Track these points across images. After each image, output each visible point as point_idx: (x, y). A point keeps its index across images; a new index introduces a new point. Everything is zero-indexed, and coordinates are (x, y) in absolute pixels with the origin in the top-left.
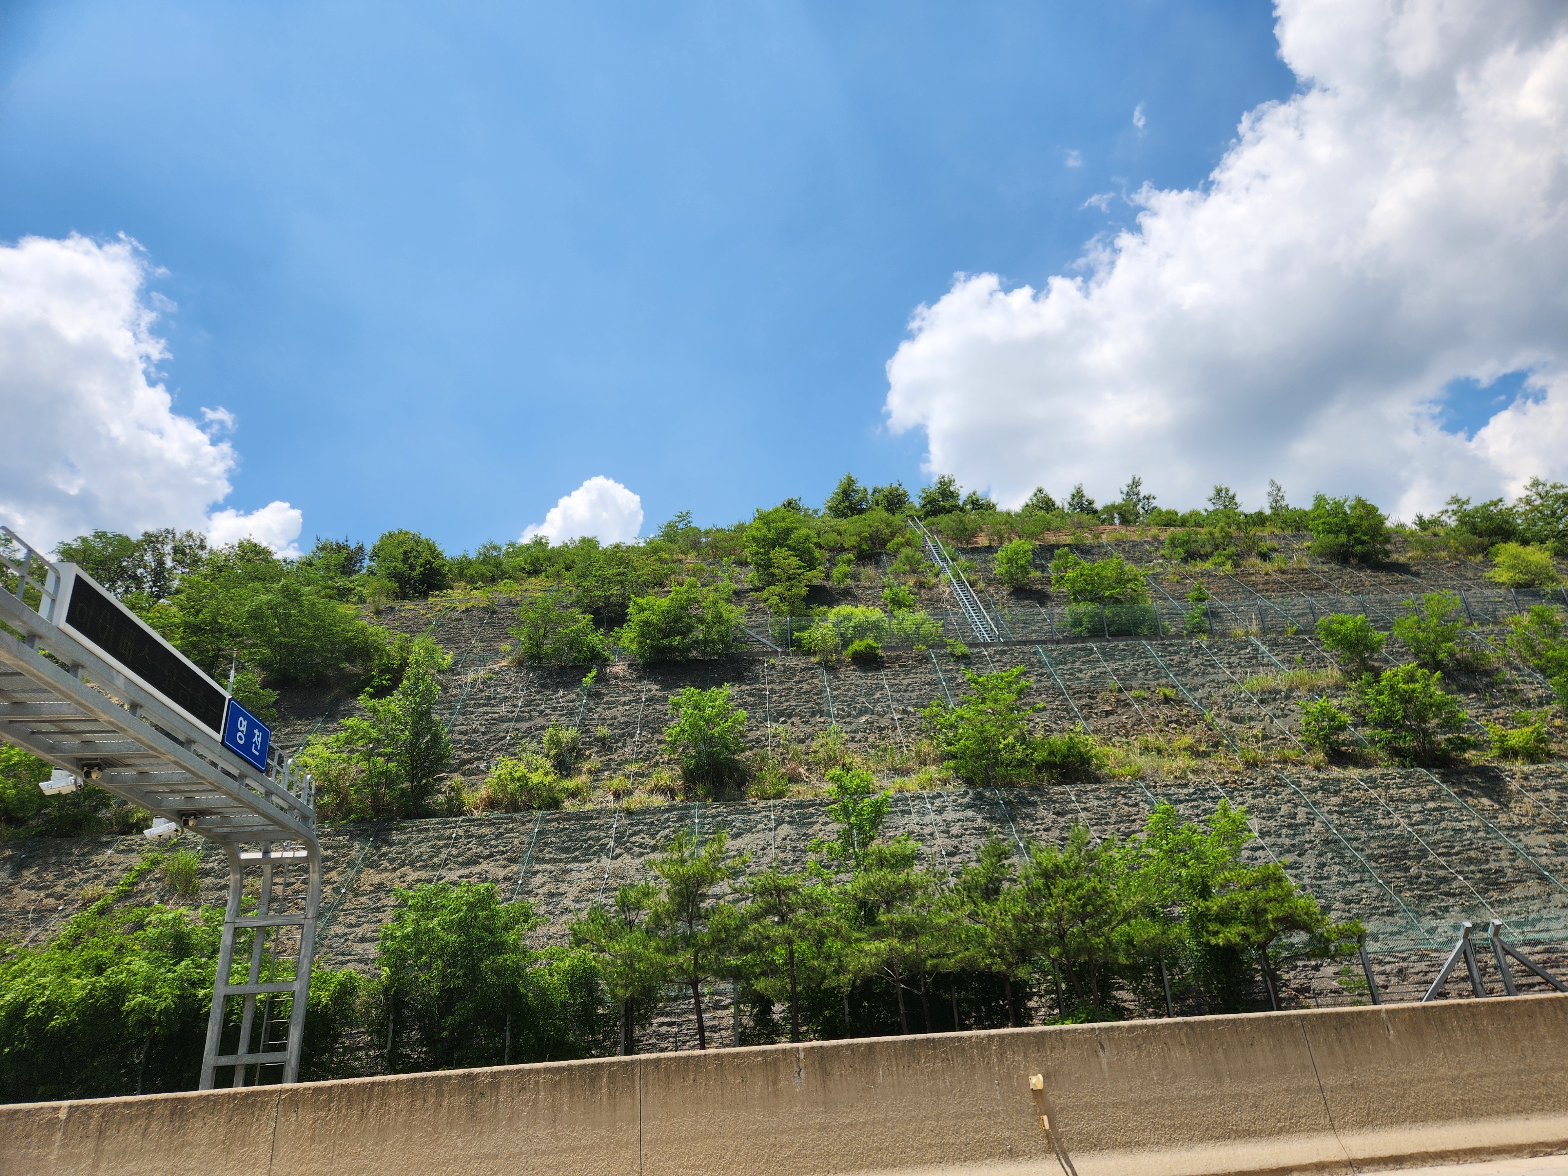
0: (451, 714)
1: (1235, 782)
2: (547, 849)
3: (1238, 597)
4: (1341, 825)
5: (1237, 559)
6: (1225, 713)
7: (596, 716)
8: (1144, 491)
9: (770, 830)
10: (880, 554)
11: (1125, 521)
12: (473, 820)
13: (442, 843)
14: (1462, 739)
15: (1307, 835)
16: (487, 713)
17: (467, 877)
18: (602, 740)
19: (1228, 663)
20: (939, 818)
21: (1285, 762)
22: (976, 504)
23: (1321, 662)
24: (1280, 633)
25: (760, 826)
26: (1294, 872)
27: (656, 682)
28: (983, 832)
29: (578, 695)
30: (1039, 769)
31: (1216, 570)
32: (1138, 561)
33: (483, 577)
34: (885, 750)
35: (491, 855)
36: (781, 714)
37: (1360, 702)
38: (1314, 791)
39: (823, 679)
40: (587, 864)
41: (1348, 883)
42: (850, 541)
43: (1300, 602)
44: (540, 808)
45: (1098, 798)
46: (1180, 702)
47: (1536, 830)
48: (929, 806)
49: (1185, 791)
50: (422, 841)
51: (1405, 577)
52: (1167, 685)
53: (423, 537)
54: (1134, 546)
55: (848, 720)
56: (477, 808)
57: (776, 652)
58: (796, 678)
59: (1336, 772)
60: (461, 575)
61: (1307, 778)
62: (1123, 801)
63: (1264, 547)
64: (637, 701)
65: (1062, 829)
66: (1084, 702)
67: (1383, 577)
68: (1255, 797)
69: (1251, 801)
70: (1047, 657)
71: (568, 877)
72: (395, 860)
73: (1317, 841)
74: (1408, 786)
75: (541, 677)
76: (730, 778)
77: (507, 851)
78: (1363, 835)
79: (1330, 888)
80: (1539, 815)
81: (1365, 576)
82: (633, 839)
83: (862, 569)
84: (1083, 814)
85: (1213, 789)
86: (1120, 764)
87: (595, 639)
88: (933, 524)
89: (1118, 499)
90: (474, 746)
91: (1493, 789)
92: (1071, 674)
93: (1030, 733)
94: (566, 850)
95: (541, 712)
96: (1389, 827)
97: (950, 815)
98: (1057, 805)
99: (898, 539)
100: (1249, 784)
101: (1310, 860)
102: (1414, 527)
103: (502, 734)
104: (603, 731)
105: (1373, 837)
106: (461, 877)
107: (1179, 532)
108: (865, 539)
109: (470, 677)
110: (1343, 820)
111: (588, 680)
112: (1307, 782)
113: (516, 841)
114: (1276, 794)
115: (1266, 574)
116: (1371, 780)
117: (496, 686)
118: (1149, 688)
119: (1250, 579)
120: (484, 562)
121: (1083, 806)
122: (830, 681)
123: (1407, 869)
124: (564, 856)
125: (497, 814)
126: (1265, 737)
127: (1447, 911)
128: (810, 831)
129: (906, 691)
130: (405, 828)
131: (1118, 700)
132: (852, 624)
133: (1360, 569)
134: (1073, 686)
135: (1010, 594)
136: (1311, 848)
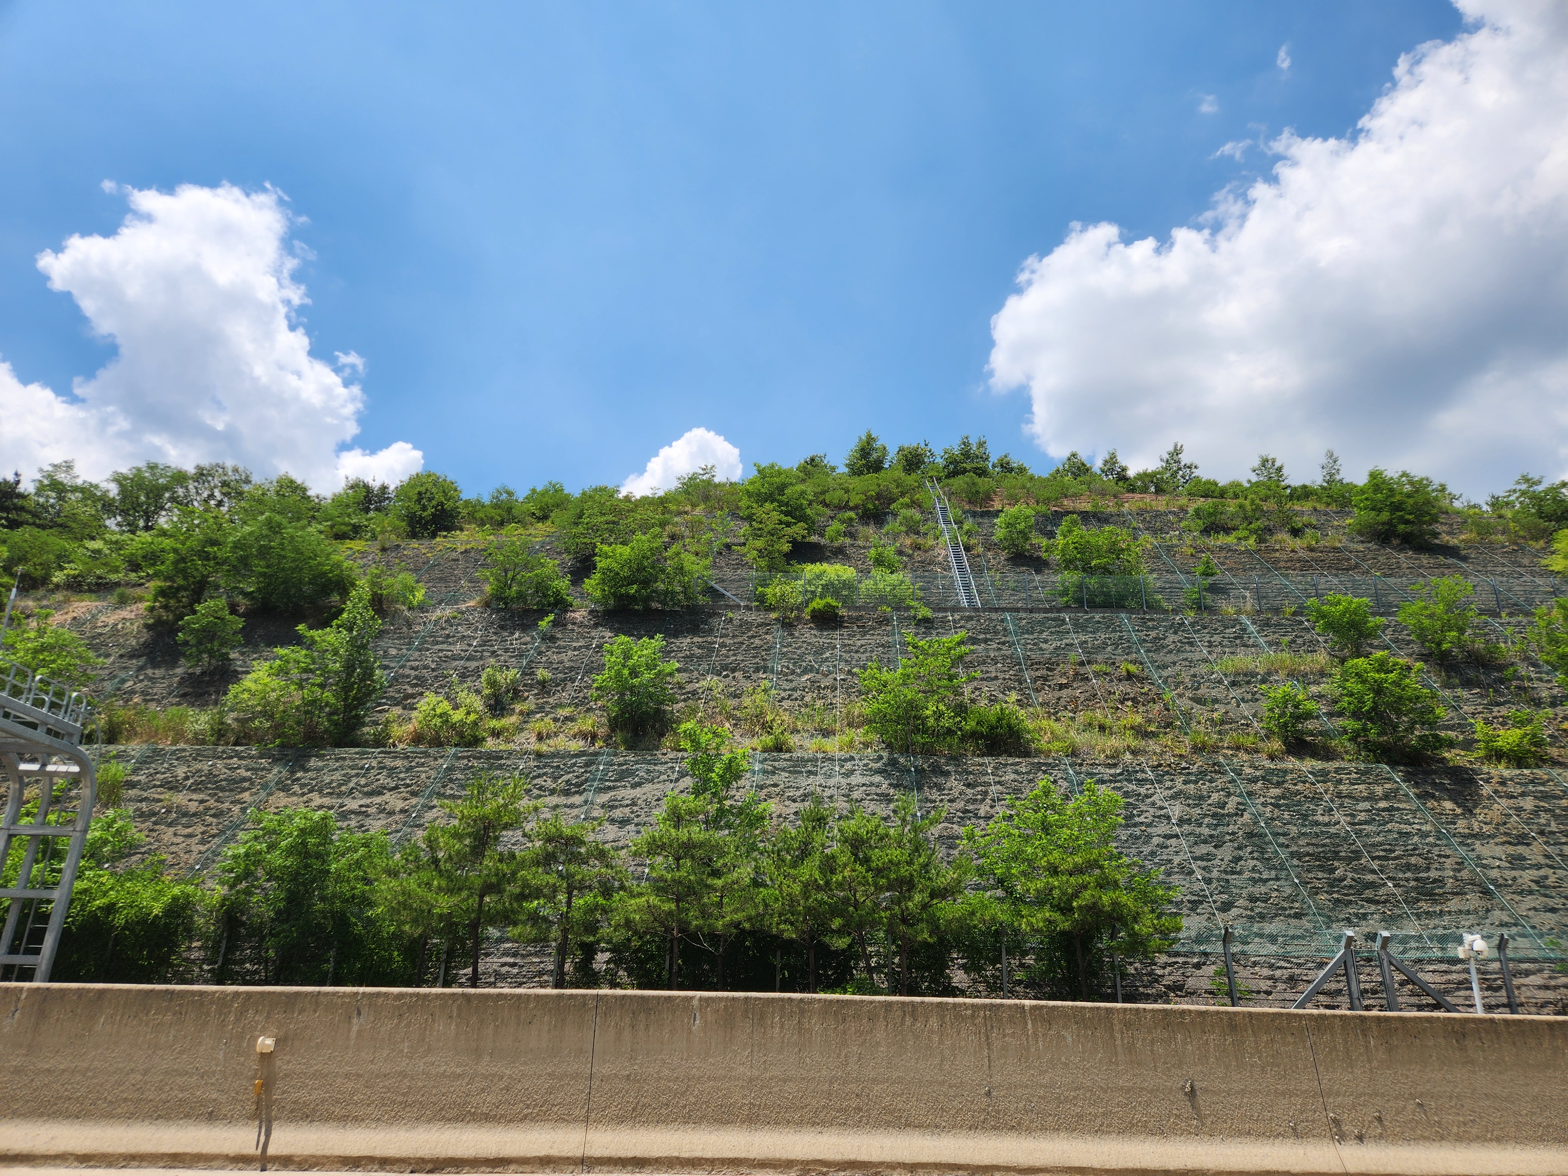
0: (406, 649)
1: (1170, 766)
2: (451, 785)
3: (1254, 573)
4: (1272, 819)
5: (1263, 534)
6: (1189, 694)
7: (544, 659)
8: (1185, 459)
9: (671, 781)
10: (884, 513)
11: (1158, 490)
12: (392, 752)
13: (354, 772)
14: (1436, 737)
15: (1231, 827)
16: (441, 650)
17: (368, 806)
18: (543, 683)
19: (1209, 642)
20: (844, 781)
21: (1238, 748)
22: (1006, 467)
23: (1312, 647)
24: (1276, 613)
25: (663, 777)
26: (1204, 864)
27: (612, 629)
28: (886, 799)
29: (533, 638)
30: (965, 737)
31: (1237, 544)
32: (1155, 532)
33: (492, 521)
34: (816, 710)
35: (396, 788)
36: (725, 667)
38: (1254, 780)
39: (776, 637)
41: (1261, 880)
42: (856, 499)
44: (457, 745)
45: (1016, 772)
46: (1143, 680)
47: (1497, 840)
48: (838, 769)
49: (1112, 771)
50: (336, 769)
51: (1450, 561)
52: (1134, 662)
53: (448, 479)
54: (1156, 516)
55: (790, 678)
56: (400, 741)
57: (739, 606)
58: (750, 634)
59: (1292, 763)
60: (472, 517)
61: (1253, 766)
63: (1298, 522)
64: (587, 647)
65: (968, 801)
66: (1038, 674)
67: (1425, 559)
68: (1185, 783)
69: (1179, 786)
70: (1014, 625)
72: (306, 785)
73: (1241, 833)
74: (1364, 782)
75: (503, 619)
76: (653, 727)
77: (412, 784)
78: (1294, 830)
79: (1238, 883)
80: (1505, 823)
81: (1405, 558)
82: (535, 782)
83: (860, 528)
84: (993, 787)
85: (1143, 771)
86: (1055, 739)
87: (563, 584)
88: (949, 485)
89: (1155, 466)
90: (420, 681)
91: (1460, 793)
92: (1034, 644)
93: (973, 701)
95: (493, 652)
96: (1326, 825)
97: (856, 779)
98: (971, 776)
99: (906, 499)
100: (1184, 769)
101: (1226, 853)
104: (542, 673)
105: (1304, 834)
106: (361, 806)
107: (1208, 504)
108: (871, 497)
110: (1277, 813)
111: (544, 624)
112: (1250, 771)
113: (423, 776)
114: (1211, 781)
115: (1293, 551)
116: (1324, 775)
117: (458, 625)
118: (1114, 663)
119: (1273, 555)
120: (496, 506)
121: (997, 779)
122: (783, 638)
123: (1332, 870)
125: (419, 748)
126: (1223, 722)
127: (1365, 919)
129: (857, 652)
130: (324, 755)
131: (1077, 674)
132: (823, 582)
133: (1401, 551)
134: (1033, 657)
135: (1007, 560)
136: (1230, 841)
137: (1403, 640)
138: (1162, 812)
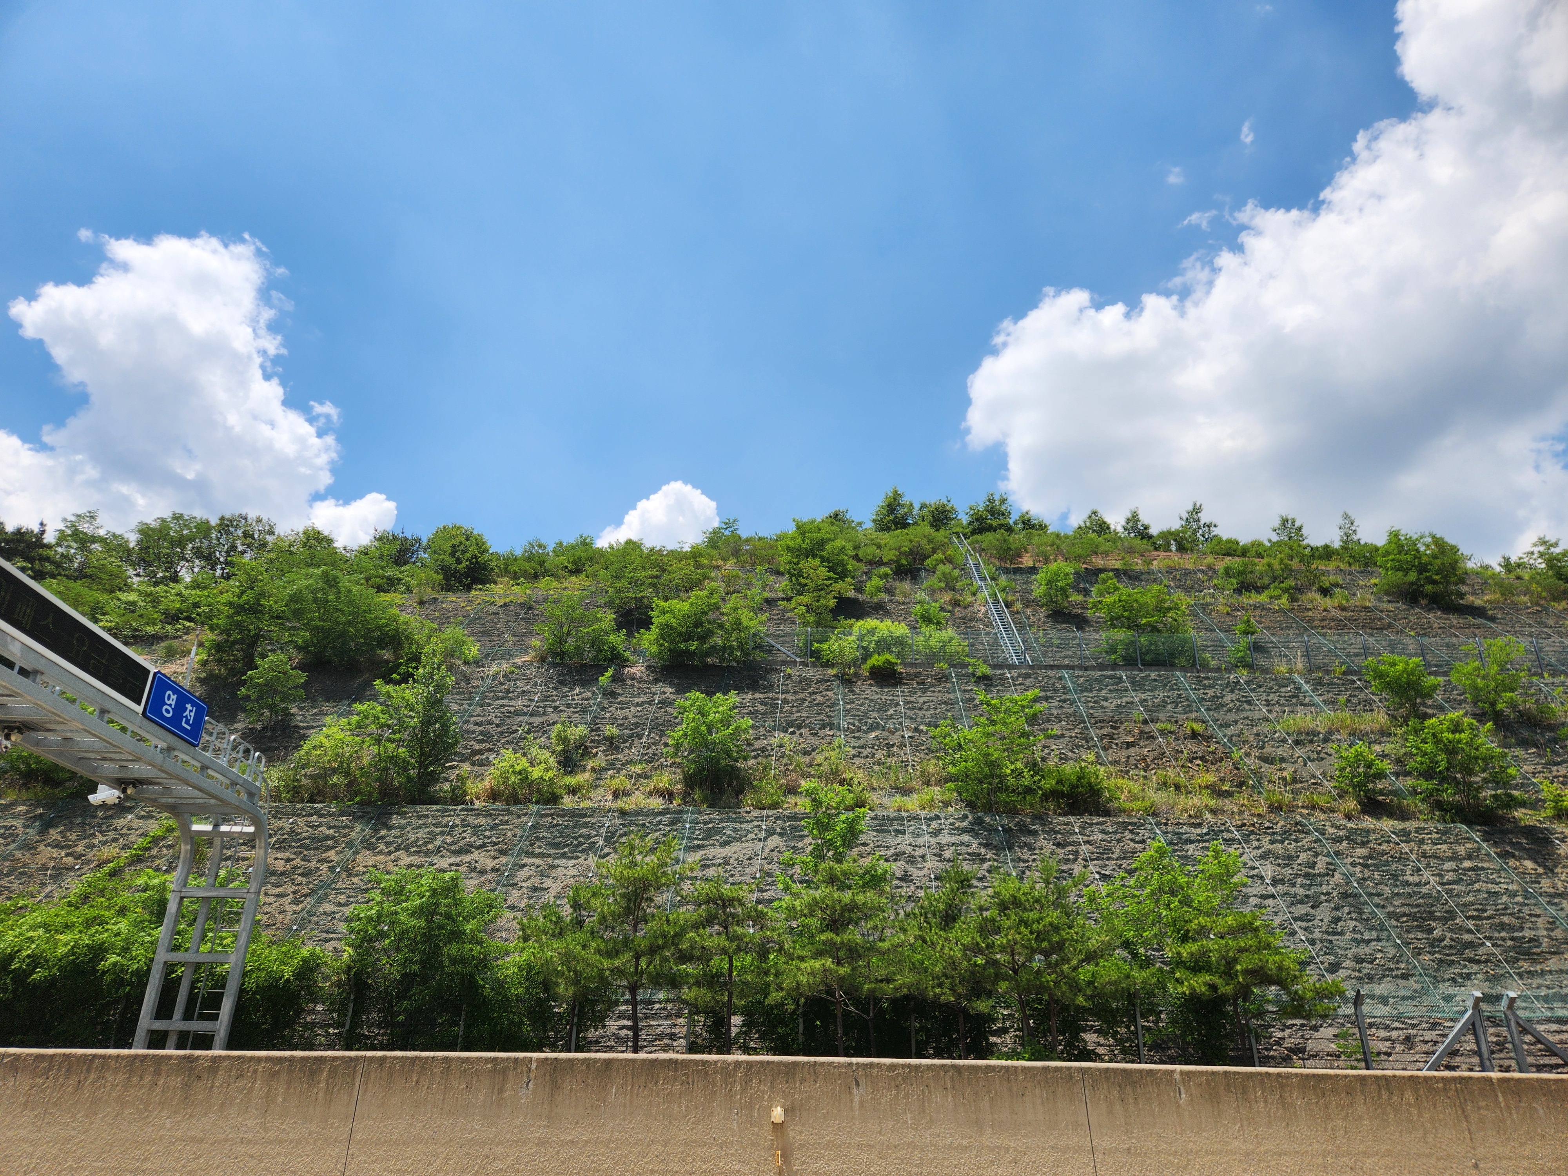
0: (470, 705)
1: (1253, 825)
2: (538, 843)
3: (1291, 632)
4: (1364, 879)
5: (1294, 593)
6: (1255, 753)
7: (608, 715)
8: (1204, 518)
9: (760, 840)
10: (920, 570)
11: (1181, 549)
12: (472, 810)
13: (438, 830)
14: (1510, 796)
15: (1324, 887)
16: (503, 706)
17: (457, 865)
18: (610, 740)
19: (1266, 700)
20: (933, 841)
21: (1313, 807)
22: (1027, 523)
23: (1368, 706)
24: (1327, 672)
25: (750, 836)
26: (1304, 924)
27: (672, 685)
28: (979, 858)
29: (594, 693)
30: (1046, 797)
31: (1270, 603)
32: (1188, 590)
33: (525, 574)
34: (889, 768)
35: (483, 846)
36: (790, 724)
37: (1403, 751)
38: (1339, 840)
39: (838, 692)
40: (573, 861)
41: (1364, 941)
42: (889, 555)
43: (1356, 640)
44: (537, 803)
45: (1103, 832)
46: (1208, 738)
48: (925, 828)
49: (1198, 831)
50: (420, 827)
51: (1479, 621)
52: (1195, 720)
53: (475, 532)
54: (1186, 574)
55: (857, 735)
56: (478, 798)
57: (795, 662)
58: (811, 690)
59: (1369, 822)
60: (506, 571)
61: (1333, 826)
62: (1130, 836)
63: (1326, 582)
64: (650, 703)
65: (1060, 861)
66: (1105, 731)
67: (1454, 619)
68: (1272, 842)
69: (1267, 846)
70: (1072, 683)
71: (553, 873)
72: (391, 843)
73: (1335, 894)
74: (1445, 842)
75: (561, 674)
76: (729, 785)
77: (499, 843)
78: (1387, 890)
79: (1342, 944)
81: (1435, 618)
82: (624, 839)
83: (898, 584)
84: (1084, 847)
85: (1228, 831)
86: (1133, 798)
87: (617, 639)
88: (977, 542)
89: (1176, 525)
90: (487, 737)
91: (1539, 853)
92: (1095, 702)
93: (1043, 759)
94: (556, 846)
95: (556, 708)
96: (1418, 885)
97: (944, 839)
98: (1059, 836)
99: (940, 556)
100: (1268, 828)
101: (1324, 913)
102: (1498, 569)
103: (515, 728)
104: (611, 730)
105: (1397, 894)
106: (451, 865)
107: (1235, 562)
108: (904, 553)
109: (494, 668)
110: (1367, 873)
111: (604, 679)
112: (1332, 830)
113: (509, 834)
114: (1296, 841)
115: (1325, 610)
116: (1405, 835)
117: (517, 680)
118: (1177, 722)
119: (1306, 614)
120: (529, 559)
121: (1085, 838)
122: (844, 694)
123: (1430, 931)
124: (552, 851)
125: (498, 805)
126: (1294, 781)
127: (1469, 979)
128: (800, 845)
129: (920, 709)
130: (406, 813)
131: (1142, 732)
132: (875, 638)
133: (1429, 610)
134: (1096, 715)
135: (1047, 617)
136: (1326, 901)
137: (1455, 700)
138: (1255, 872)
